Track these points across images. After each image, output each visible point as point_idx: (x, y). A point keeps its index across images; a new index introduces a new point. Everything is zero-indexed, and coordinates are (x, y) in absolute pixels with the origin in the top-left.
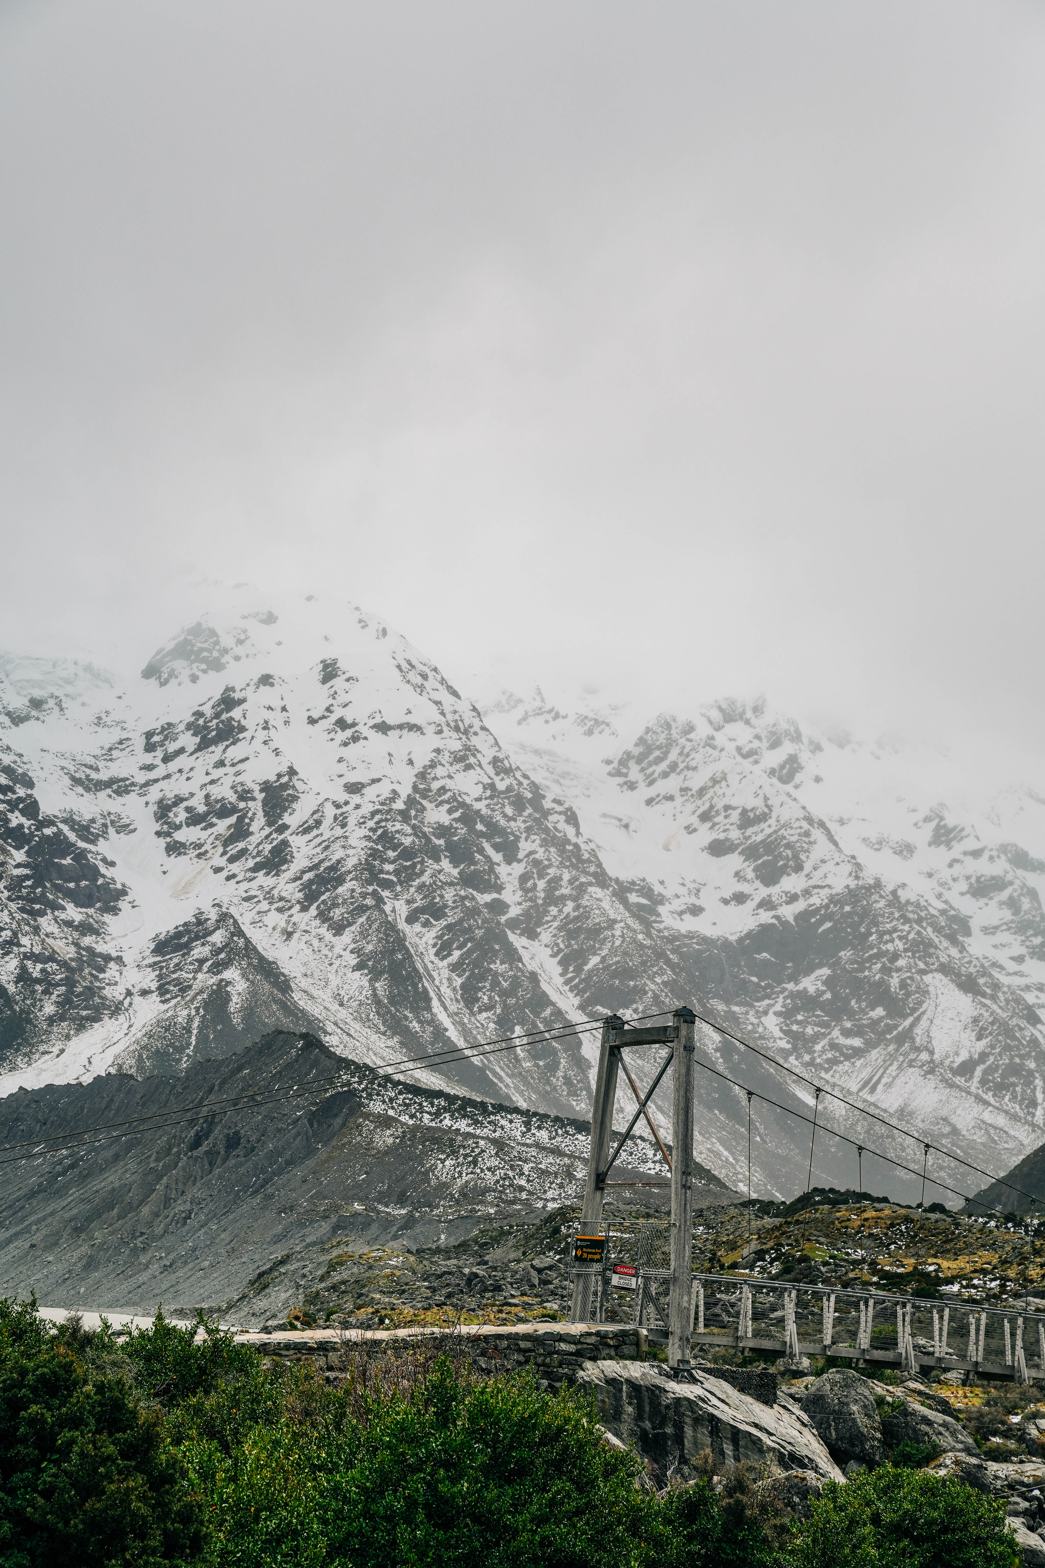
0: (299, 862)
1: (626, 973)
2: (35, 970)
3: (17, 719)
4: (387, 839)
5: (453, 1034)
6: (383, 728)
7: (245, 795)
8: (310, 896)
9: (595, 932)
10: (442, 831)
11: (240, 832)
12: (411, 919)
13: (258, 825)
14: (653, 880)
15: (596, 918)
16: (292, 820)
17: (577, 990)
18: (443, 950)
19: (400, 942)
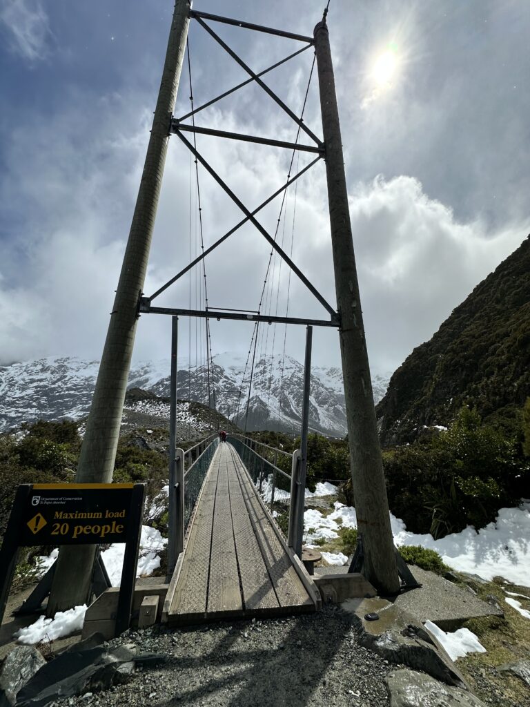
0: (272, 387)
1: (325, 399)
2: (223, 407)
3: (236, 375)
4: (285, 383)
5: (294, 411)
6: (287, 369)
7: (266, 380)
8: (273, 392)
9: (320, 394)
10: (296, 381)
11: (265, 385)
12: (289, 394)
13: (267, 384)
14: (333, 388)
15: (320, 391)
16: (272, 382)
17: (317, 402)
18: (294, 398)
19: (286, 397)
